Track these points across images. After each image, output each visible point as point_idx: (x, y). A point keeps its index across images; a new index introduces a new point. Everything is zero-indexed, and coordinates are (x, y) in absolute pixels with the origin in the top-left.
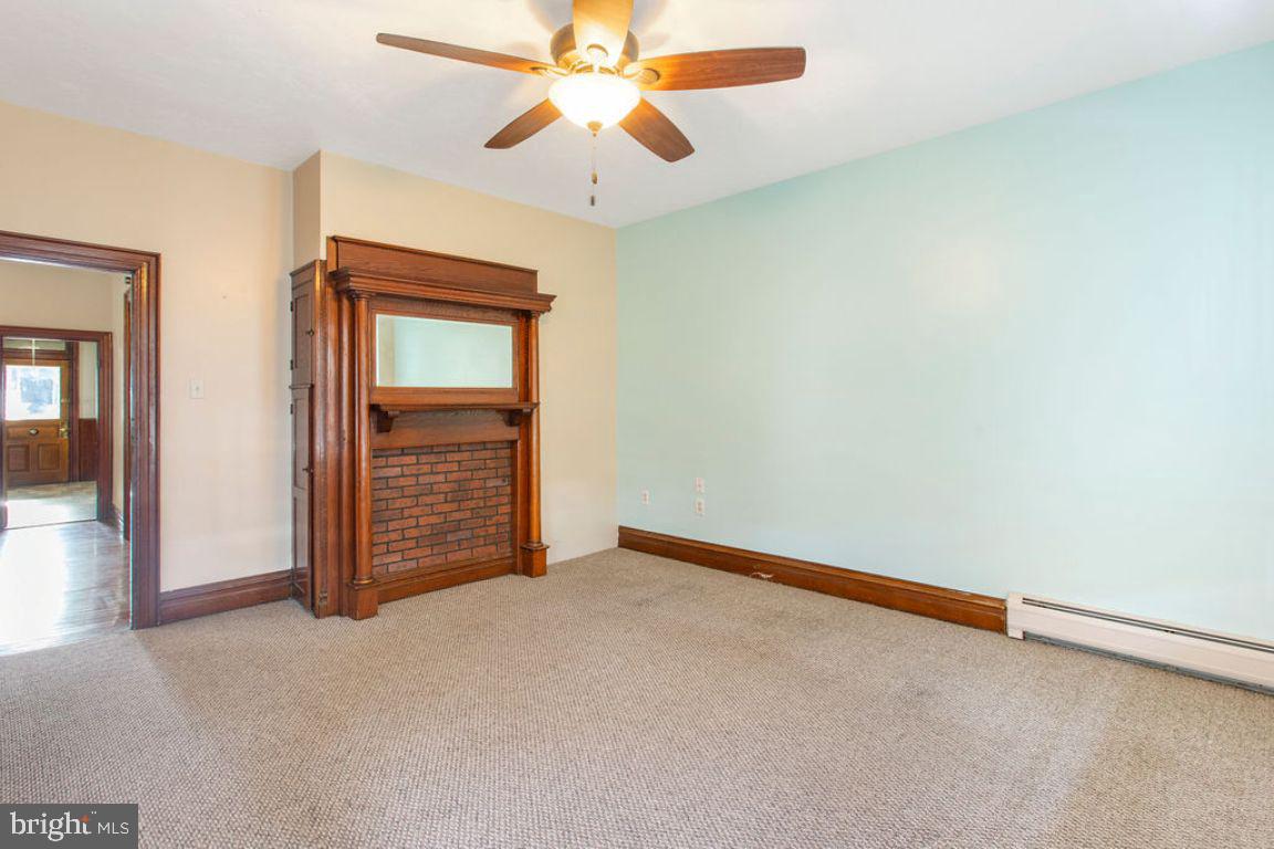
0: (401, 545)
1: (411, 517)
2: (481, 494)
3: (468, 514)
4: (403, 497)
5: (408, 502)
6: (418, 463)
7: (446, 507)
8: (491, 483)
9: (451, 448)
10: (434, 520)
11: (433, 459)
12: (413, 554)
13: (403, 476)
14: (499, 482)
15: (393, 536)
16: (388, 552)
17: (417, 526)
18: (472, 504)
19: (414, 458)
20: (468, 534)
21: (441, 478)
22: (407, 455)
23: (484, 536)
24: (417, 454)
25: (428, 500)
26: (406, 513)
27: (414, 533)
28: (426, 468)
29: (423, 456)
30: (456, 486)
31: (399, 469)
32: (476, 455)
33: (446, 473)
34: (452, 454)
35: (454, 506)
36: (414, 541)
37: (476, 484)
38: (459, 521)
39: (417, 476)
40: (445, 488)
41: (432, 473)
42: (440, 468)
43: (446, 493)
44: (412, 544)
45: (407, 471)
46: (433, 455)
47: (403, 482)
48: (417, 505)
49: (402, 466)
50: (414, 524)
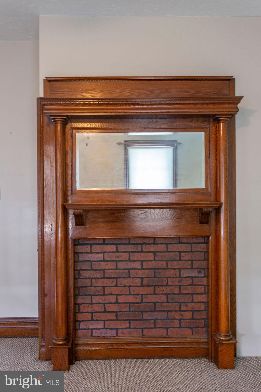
0: (103, 316)
1: (111, 294)
2: (176, 282)
3: (164, 298)
4: (104, 277)
5: (109, 282)
6: (117, 252)
7: (142, 290)
8: (185, 274)
9: (145, 241)
10: (131, 299)
11: (130, 248)
12: (114, 324)
13: (104, 261)
14: (194, 273)
15: (97, 308)
16: (92, 320)
17: (117, 302)
18: (167, 290)
19: (114, 247)
20: (164, 315)
21: (137, 265)
22: (107, 244)
23: (179, 320)
24: (116, 244)
25: (127, 282)
26: (107, 291)
27: (114, 308)
28: (125, 256)
29: (122, 246)
30: (151, 273)
31: (102, 255)
32: (171, 247)
33: (142, 261)
34: (148, 246)
35: (151, 290)
36: (115, 314)
37: (171, 273)
38: (155, 303)
39: (117, 262)
40: (141, 273)
41: (129, 260)
42: (136, 256)
43: (142, 278)
44: (112, 316)
45: (107, 257)
46: (130, 246)
47: (104, 265)
48: (116, 286)
49: (103, 253)
50: (114, 301)
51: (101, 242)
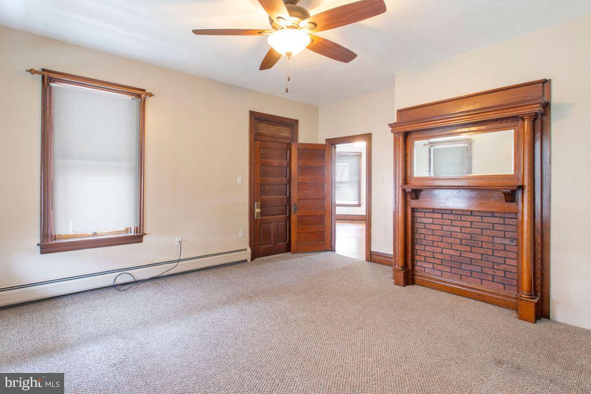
0: (432, 260)
1: (438, 247)
2: (490, 246)
3: (479, 257)
4: (433, 235)
5: (437, 238)
6: (442, 218)
7: (461, 248)
8: (497, 240)
9: (464, 213)
10: (452, 252)
11: (452, 217)
12: (439, 267)
13: (433, 224)
14: (507, 242)
15: (428, 254)
16: (425, 261)
17: (442, 253)
18: (482, 251)
19: (440, 215)
20: (479, 269)
21: (458, 229)
22: (435, 213)
23: (493, 275)
24: (442, 214)
25: (450, 240)
26: (435, 244)
27: (440, 256)
28: (449, 222)
29: (446, 215)
30: (469, 237)
31: (432, 220)
32: (485, 219)
33: (461, 227)
34: (466, 216)
35: (468, 249)
36: (440, 260)
37: (485, 238)
38: (471, 259)
39: (442, 225)
40: (460, 236)
41: (451, 225)
42: (457, 223)
43: (461, 239)
44: (439, 262)
45: (436, 221)
46: (452, 215)
47: (433, 227)
48: (441, 241)
49: (433, 218)
50: (440, 252)
51: (432, 211)
